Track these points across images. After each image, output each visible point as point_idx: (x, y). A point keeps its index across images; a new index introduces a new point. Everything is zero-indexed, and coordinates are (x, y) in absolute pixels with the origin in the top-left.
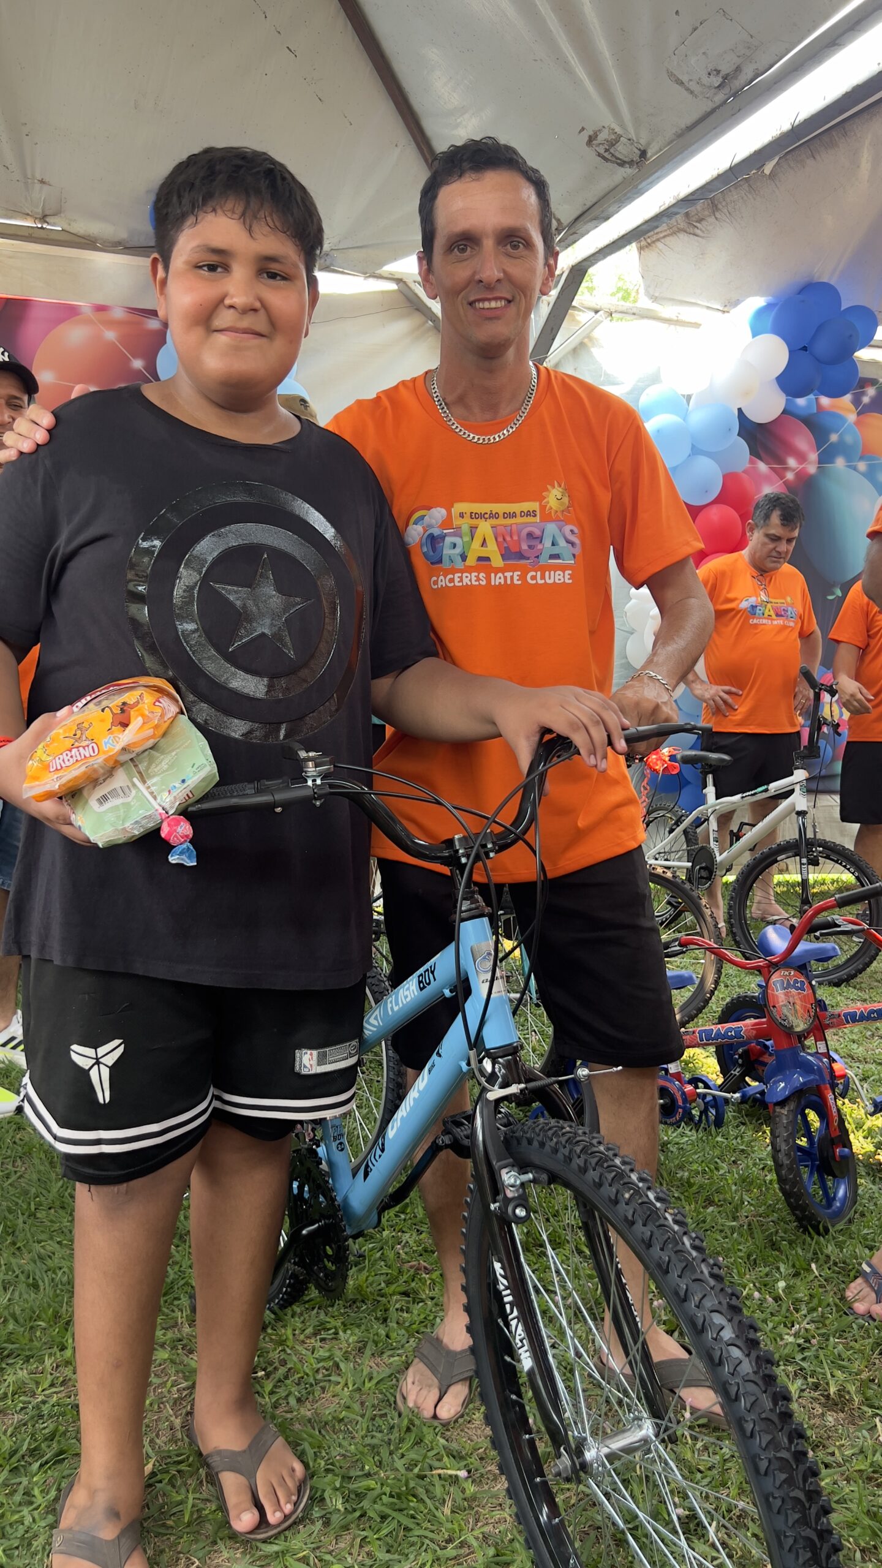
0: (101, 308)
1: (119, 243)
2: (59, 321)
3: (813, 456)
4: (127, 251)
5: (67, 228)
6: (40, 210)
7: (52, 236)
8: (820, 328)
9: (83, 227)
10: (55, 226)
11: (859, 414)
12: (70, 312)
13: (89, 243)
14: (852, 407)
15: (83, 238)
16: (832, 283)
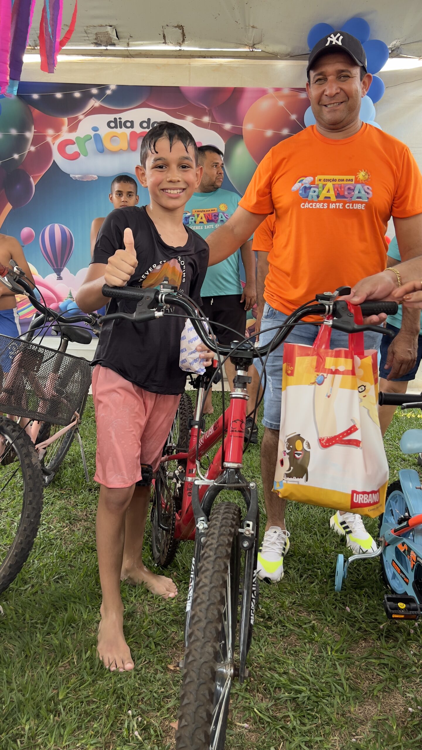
0: (278, 90)
1: (288, 54)
2: (258, 98)
4: (292, 58)
5: (264, 49)
6: (251, 42)
7: (257, 55)
9: (271, 48)
10: (258, 50)
12: (263, 92)
13: (274, 56)
15: (271, 54)
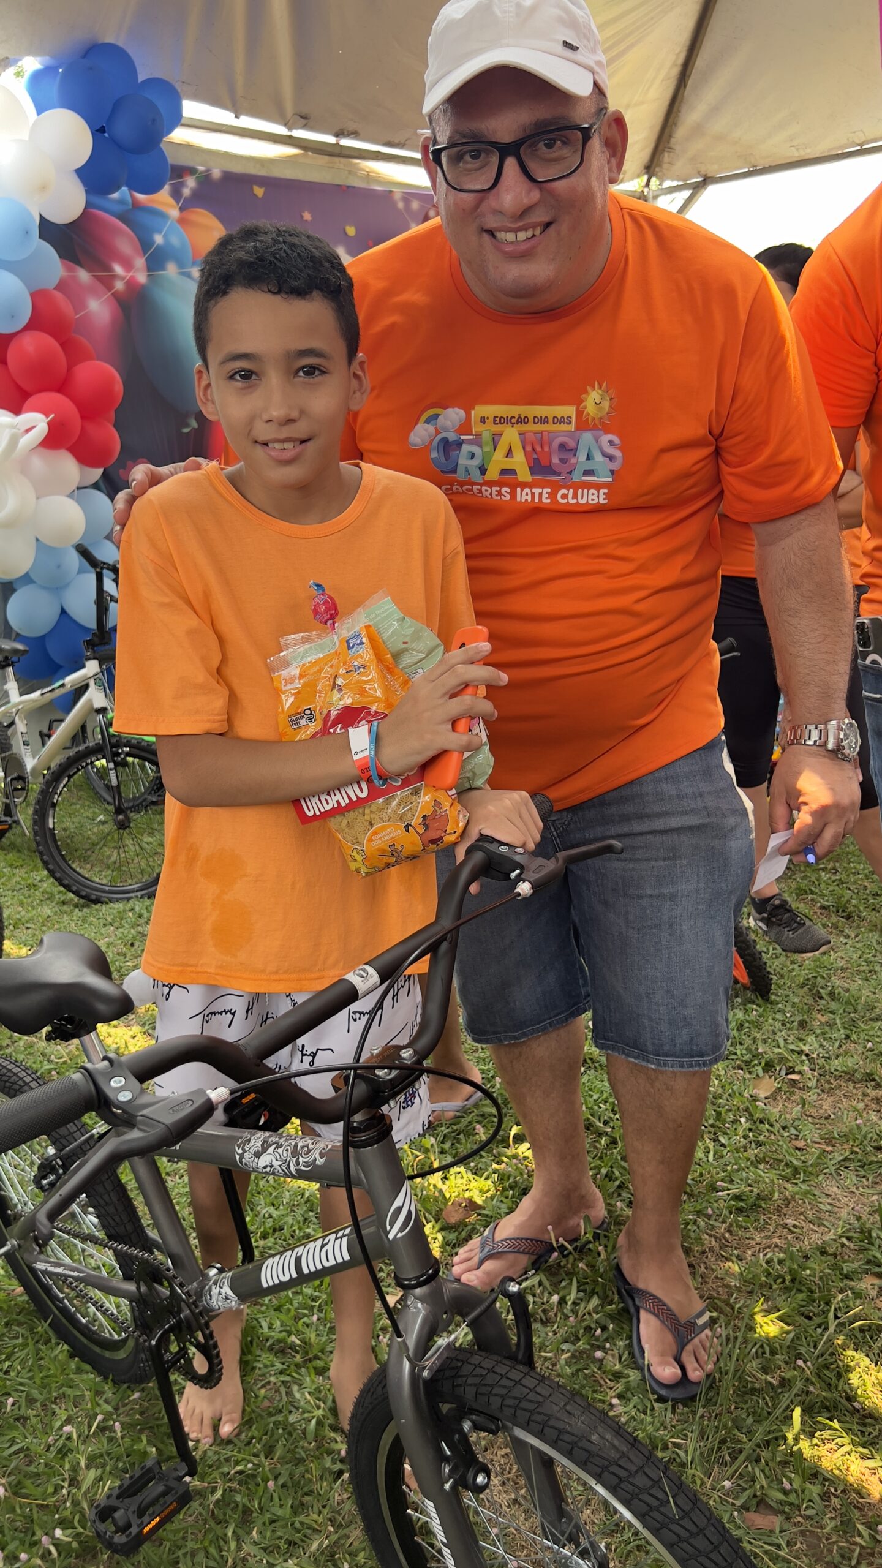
3: (140, 262)
8: (117, 105)
11: (182, 209)
14: (172, 201)
16: (120, 44)
